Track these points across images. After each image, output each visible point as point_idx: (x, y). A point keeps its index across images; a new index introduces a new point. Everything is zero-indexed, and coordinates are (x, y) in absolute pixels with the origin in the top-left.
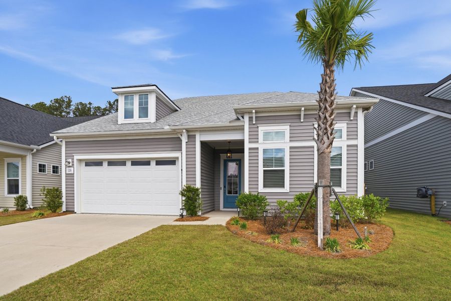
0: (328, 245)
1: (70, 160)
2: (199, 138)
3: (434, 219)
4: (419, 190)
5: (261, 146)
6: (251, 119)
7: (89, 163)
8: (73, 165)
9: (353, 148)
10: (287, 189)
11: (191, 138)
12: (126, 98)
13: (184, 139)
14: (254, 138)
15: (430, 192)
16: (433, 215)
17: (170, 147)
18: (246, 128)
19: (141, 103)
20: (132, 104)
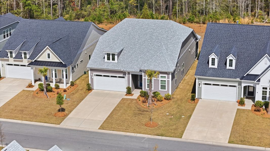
2: (131, 73)
5: (147, 78)
8: (93, 76)
9: (168, 81)
10: (153, 89)
13: (127, 73)
14: (145, 76)
17: (123, 74)
18: (143, 73)
19: (112, 56)
20: (110, 56)
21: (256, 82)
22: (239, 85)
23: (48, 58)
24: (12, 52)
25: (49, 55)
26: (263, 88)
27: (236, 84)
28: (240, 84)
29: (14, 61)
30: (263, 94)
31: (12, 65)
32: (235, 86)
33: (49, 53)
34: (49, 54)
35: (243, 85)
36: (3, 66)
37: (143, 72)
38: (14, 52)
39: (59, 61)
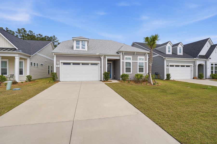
0: (154, 84)
1: (58, 62)
2: (107, 58)
3: (159, 80)
4: (155, 73)
5: (125, 61)
6: (122, 54)
7: (64, 64)
8: (59, 64)
9: (146, 63)
10: (131, 73)
11: (105, 57)
12: (77, 41)
13: (102, 58)
14: (123, 59)
15: (158, 73)
16: (159, 79)
17: (96, 59)
18: (121, 57)
20: (79, 44)
21: (209, 59)
32: (189, 66)
35: (198, 64)
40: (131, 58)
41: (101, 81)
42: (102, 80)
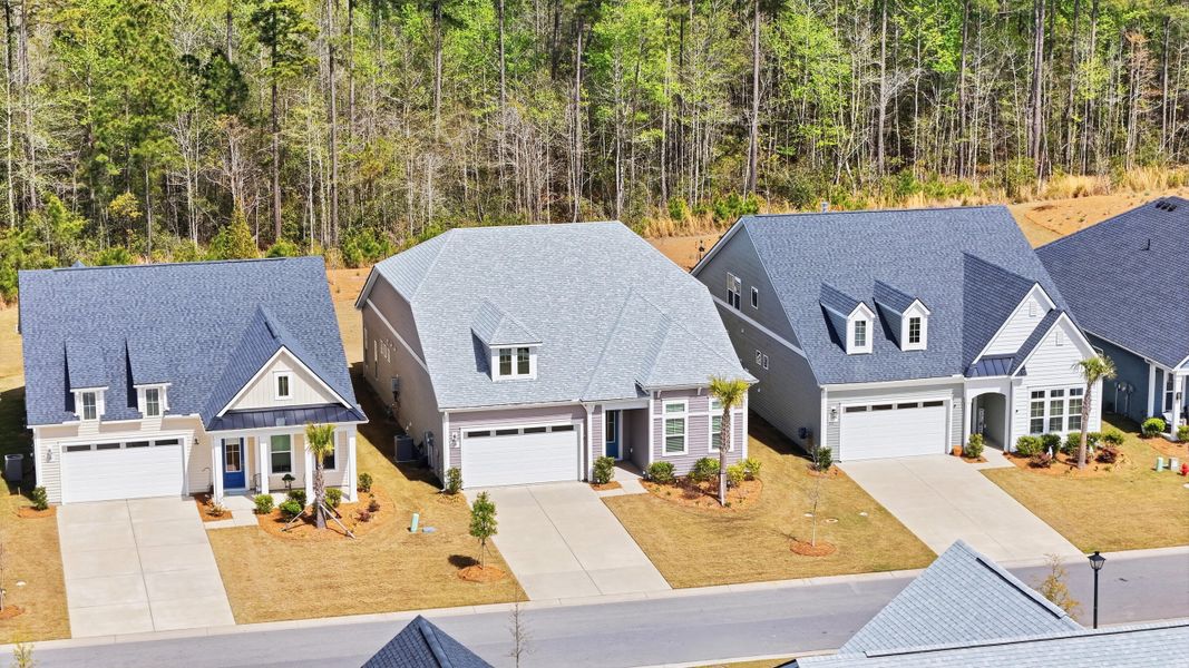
2: (605, 408)
5: (666, 415)
6: (656, 395)
7: (471, 435)
9: (738, 415)
10: (686, 452)
11: (598, 408)
13: (590, 410)
14: (658, 410)
17: (570, 416)
18: (652, 402)
19: (520, 358)
20: (509, 358)
21: (1017, 375)
22: (955, 396)
23: (281, 394)
24: (93, 395)
25: (283, 382)
26: (1034, 395)
27: (946, 396)
28: (959, 391)
29: (102, 429)
30: (1033, 414)
31: (87, 448)
32: (940, 403)
33: (283, 375)
34: (286, 378)
35: (972, 394)
36: (49, 458)
37: (652, 394)
38: (102, 395)
39: (325, 402)
40: (683, 405)
41: (586, 480)
42: (590, 478)
